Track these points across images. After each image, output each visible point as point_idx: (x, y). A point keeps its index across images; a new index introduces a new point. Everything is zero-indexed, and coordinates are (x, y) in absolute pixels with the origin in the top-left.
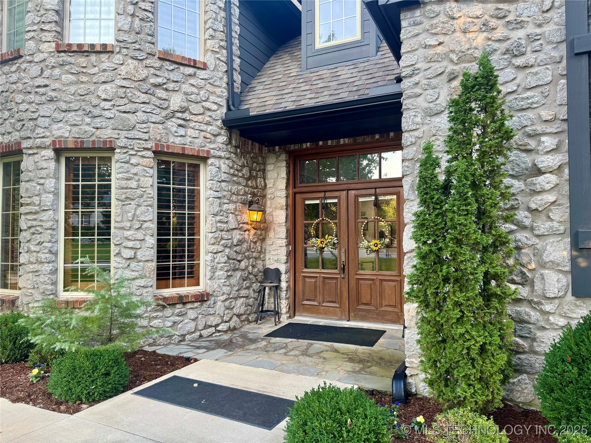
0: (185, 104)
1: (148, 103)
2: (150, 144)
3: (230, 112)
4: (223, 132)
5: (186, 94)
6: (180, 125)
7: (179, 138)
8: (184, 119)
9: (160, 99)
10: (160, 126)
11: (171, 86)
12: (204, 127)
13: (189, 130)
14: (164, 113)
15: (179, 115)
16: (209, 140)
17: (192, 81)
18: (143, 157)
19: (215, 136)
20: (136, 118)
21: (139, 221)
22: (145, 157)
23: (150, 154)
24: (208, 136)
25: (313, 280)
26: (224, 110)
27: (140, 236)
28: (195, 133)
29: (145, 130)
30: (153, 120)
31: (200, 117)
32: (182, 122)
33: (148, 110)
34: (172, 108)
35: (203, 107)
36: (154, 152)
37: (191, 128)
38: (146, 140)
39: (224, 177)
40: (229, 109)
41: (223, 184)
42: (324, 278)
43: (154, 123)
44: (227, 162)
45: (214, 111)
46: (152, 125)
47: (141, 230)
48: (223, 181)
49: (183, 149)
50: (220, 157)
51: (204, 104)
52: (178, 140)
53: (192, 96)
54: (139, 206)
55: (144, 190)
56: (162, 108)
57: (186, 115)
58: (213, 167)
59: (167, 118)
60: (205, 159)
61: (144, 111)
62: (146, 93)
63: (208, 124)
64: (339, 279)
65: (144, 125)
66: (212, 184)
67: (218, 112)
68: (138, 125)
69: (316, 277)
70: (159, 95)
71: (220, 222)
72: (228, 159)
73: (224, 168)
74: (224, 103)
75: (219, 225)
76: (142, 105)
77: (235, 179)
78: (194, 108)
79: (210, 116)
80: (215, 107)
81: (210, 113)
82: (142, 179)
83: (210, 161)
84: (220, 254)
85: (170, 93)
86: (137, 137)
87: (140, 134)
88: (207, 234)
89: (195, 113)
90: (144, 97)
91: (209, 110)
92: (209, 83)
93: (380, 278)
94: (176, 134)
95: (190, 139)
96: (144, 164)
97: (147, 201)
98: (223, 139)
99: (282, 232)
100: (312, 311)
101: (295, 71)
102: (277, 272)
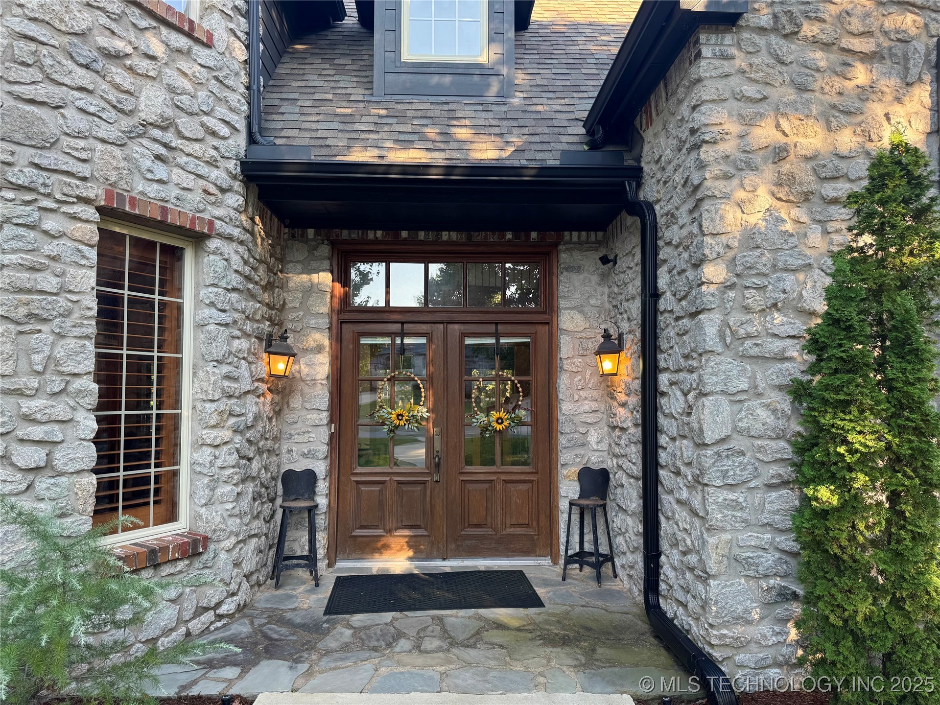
0: (169, 112)
1: (90, 92)
2: (94, 191)
3: (254, 147)
4: (237, 186)
5: (172, 90)
6: (158, 157)
7: (155, 186)
8: (165, 145)
9: (118, 87)
10: (118, 152)
11: (143, 65)
12: (204, 170)
13: (175, 170)
14: (126, 123)
15: (157, 133)
16: (213, 199)
17: (184, 65)
18: (74, 217)
19: (223, 191)
20: (61, 121)
21: (61, 373)
22: (80, 219)
23: (91, 213)
24: (212, 189)
25: (376, 488)
26: (241, 140)
27: (61, 410)
28: (188, 181)
29: (84, 155)
30: (102, 134)
31: (197, 146)
32: (162, 151)
33: (92, 109)
34: (143, 115)
35: (203, 125)
36: (99, 209)
37: (178, 166)
38: (84, 179)
39: (235, 280)
40: (251, 140)
41: (234, 296)
42: (399, 482)
43: (104, 141)
44: (241, 249)
45: (224, 138)
46: (100, 146)
47: (63, 398)
48: (234, 290)
49: (164, 210)
50: (230, 238)
51: (205, 119)
52: (153, 190)
53: (184, 98)
54: (61, 336)
55: (74, 298)
56: (122, 111)
57: (169, 137)
58: (217, 258)
59: (132, 135)
60: (198, 239)
61: (82, 110)
62: (87, 67)
63: (212, 163)
64: (429, 485)
65: (81, 143)
66: (216, 294)
67: (230, 141)
68: (65, 141)
69: (383, 482)
70: (118, 79)
71: (227, 377)
72: (241, 243)
73: (236, 262)
74: (242, 125)
75: (226, 383)
76: (77, 94)
77: (251, 286)
78: (185, 123)
79: (216, 148)
80: (224, 131)
81: (215, 142)
82: (72, 270)
83: (214, 244)
84: (225, 448)
85: (139, 81)
86: (64, 168)
87: (72, 161)
88: (199, 405)
89: (188, 135)
90: (82, 77)
91: (214, 134)
92: (216, 78)
93: (502, 478)
94: (149, 176)
95: (177, 192)
96: (77, 235)
97: (81, 325)
98: (235, 200)
99: (321, 397)
100: (372, 547)
101: (358, 93)
102: (310, 476)
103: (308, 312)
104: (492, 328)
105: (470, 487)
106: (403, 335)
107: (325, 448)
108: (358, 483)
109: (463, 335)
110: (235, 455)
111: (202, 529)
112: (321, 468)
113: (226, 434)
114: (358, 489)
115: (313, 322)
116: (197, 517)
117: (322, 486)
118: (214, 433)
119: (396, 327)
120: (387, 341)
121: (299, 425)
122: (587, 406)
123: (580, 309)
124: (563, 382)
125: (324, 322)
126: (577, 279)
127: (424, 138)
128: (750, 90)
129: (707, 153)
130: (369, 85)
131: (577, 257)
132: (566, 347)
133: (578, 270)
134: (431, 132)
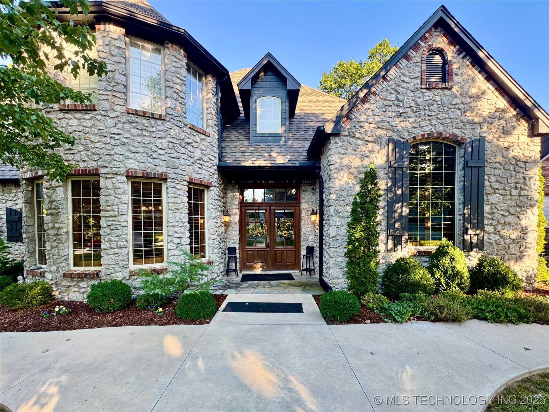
0: (201, 156)
1: (185, 154)
2: (187, 178)
3: (221, 162)
4: (216, 172)
5: (201, 150)
6: (199, 168)
7: (199, 175)
8: (201, 164)
9: (190, 151)
10: (191, 168)
11: (195, 145)
12: (209, 169)
13: (203, 170)
14: (192, 160)
15: (198, 161)
16: (211, 177)
17: (204, 143)
18: (183, 185)
19: (213, 174)
20: (179, 162)
21: (182, 222)
22: (184, 185)
23: (186, 184)
24: (211, 174)
25: (252, 252)
26: (217, 161)
27: (182, 231)
28: (205, 173)
29: (184, 170)
30: (188, 164)
31: (207, 163)
32: (200, 166)
33: (185, 158)
34: (196, 158)
35: (208, 158)
36: (188, 182)
37: (203, 169)
38: (184, 175)
39: (217, 197)
40: (220, 160)
41: (216, 201)
42: (258, 251)
43: (188, 165)
44: (218, 189)
45: (213, 160)
46: (187, 167)
47: (182, 227)
48: (217, 200)
49: (201, 181)
50: (215, 186)
51: (209, 156)
52: (198, 176)
53: (204, 151)
54: (181, 213)
55: (184, 204)
56: (191, 157)
57: (201, 162)
58: (213, 192)
59: (193, 163)
60: (208, 187)
61: (183, 158)
62: (184, 147)
63: (211, 168)
64: (266, 251)
65: (184, 167)
66: (213, 201)
67: (215, 161)
68: (181, 166)
69: (254, 251)
70: (190, 150)
71: (216, 222)
72: (218, 187)
73: (217, 193)
74: (217, 156)
75: (215, 224)
76: (182, 154)
77: (220, 198)
78: (205, 158)
79: (211, 163)
80: (213, 158)
81: (211, 162)
82: (183, 197)
83: (212, 188)
84: (216, 240)
85: (195, 149)
86: (181, 173)
87: (182, 171)
88: (209, 229)
89: (205, 161)
90: (183, 150)
91: (211, 160)
92: (211, 145)
93: (286, 249)
94: (197, 173)
95: (203, 176)
96: (184, 189)
97: (185, 210)
98: (216, 176)
99: (237, 228)
100: (252, 268)
101: (246, 143)
102: (235, 248)
103: (233, 204)
104: (283, 208)
105: (277, 252)
106: (258, 210)
107: (238, 241)
108: (247, 251)
109: (275, 210)
110: (218, 242)
111: (211, 260)
112: (237, 247)
113: (216, 237)
114: (247, 252)
115: (234, 207)
116: (210, 257)
117: (238, 251)
118: (213, 236)
119: (256, 208)
120: (254, 211)
121: (231, 235)
122: (309, 229)
123: (307, 202)
124: (302, 223)
125: (237, 207)
126: (306, 194)
127: (264, 157)
128: (342, 151)
129: (332, 167)
130: (248, 139)
131: (307, 188)
132: (303, 213)
133: (307, 191)
134: (266, 155)
